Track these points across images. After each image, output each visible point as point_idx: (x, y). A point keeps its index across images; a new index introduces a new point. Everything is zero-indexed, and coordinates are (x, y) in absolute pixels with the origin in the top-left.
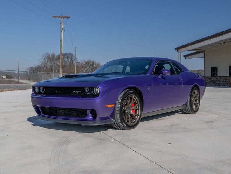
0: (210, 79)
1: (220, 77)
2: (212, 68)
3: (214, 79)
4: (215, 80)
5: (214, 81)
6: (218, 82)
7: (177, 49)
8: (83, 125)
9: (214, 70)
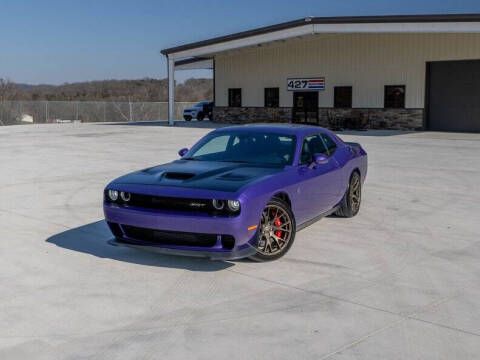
0: (226, 111)
1: (247, 108)
2: (230, 90)
3: (235, 111)
4: (238, 113)
5: (236, 116)
6: (243, 118)
7: (166, 52)
8: (213, 259)
9: (235, 95)
